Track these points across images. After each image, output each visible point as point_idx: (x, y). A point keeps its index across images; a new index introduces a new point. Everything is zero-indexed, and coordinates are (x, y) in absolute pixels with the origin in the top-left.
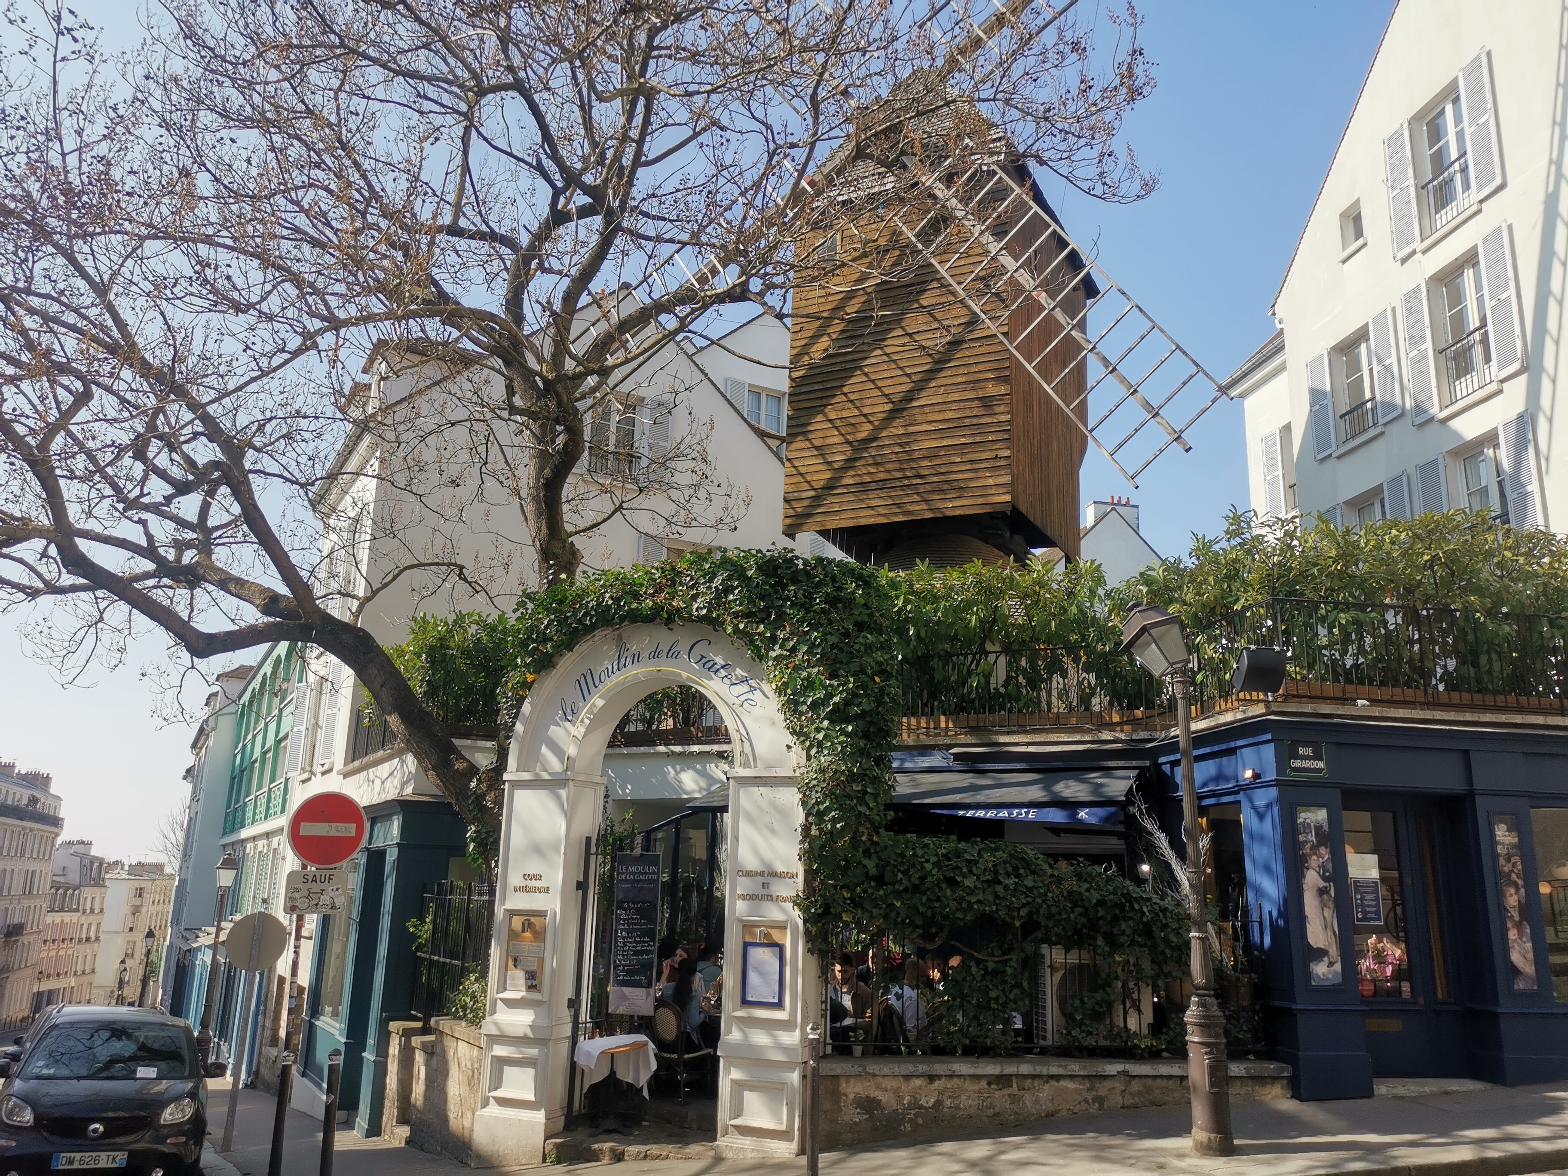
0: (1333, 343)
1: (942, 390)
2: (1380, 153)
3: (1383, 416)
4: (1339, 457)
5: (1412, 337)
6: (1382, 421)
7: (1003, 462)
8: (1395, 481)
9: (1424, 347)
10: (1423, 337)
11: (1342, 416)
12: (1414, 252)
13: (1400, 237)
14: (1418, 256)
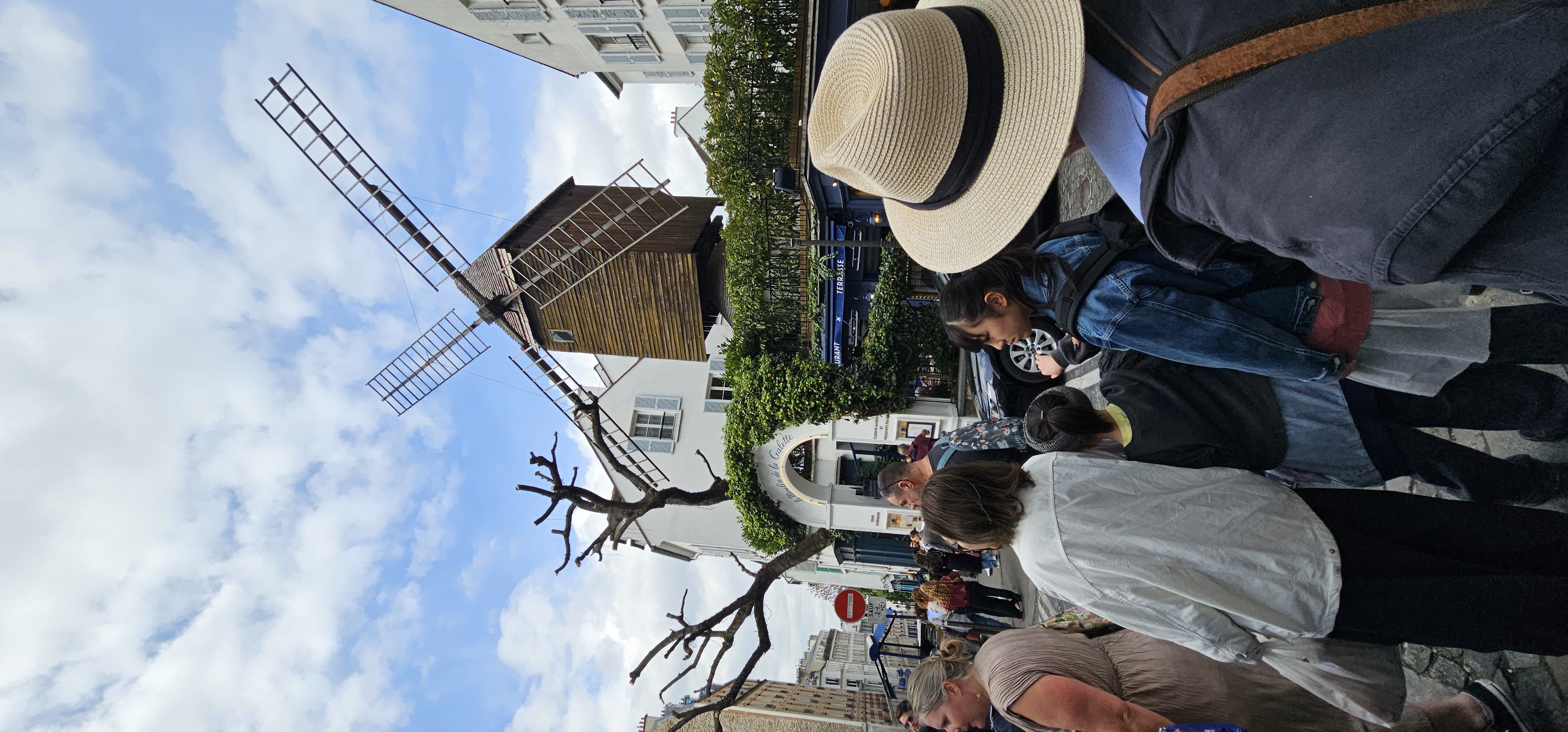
0: (596, 51)
1: (632, 284)
2: (487, 23)
3: (637, 31)
4: (660, 52)
5: (594, 16)
6: (640, 33)
7: (671, 257)
8: (674, 29)
9: (599, 11)
10: (595, 11)
11: (637, 48)
12: (546, 13)
13: (537, 17)
14: (548, 10)
